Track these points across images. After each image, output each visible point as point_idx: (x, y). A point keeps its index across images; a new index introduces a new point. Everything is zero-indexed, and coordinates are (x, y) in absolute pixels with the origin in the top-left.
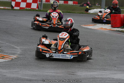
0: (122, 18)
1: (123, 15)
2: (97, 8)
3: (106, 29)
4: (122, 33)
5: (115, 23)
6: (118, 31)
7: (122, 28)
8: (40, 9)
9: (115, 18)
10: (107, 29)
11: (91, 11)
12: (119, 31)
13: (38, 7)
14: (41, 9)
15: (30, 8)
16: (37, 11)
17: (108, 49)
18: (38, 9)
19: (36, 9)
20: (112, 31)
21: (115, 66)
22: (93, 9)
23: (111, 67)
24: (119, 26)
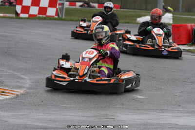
0: (189, 30)
1: (191, 26)
4: (190, 54)
5: (178, 38)
7: (190, 46)
8: (60, 16)
9: (179, 30)
11: (141, 20)
12: (184, 50)
13: (57, 14)
14: (62, 16)
15: (45, 16)
16: (55, 19)
17: (168, 79)
18: (57, 17)
19: (54, 16)
21: (180, 106)
22: (145, 16)
23: (172, 106)
24: (185, 43)
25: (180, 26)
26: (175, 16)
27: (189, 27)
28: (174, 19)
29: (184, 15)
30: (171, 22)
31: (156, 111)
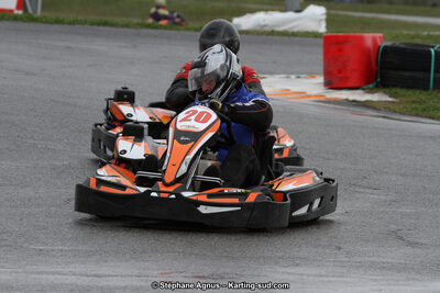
0: (369, 50)
1: (374, 40)
2: (266, 10)
3: (302, 94)
4: (370, 112)
5: (340, 72)
6: (354, 101)
7: (371, 91)
8: (30, 10)
9: (340, 50)
10: (309, 96)
11: (244, 22)
12: (355, 103)
13: (21, 4)
14: (35, 11)
16: (16, 18)
18: (20, 12)
19: (11, 11)
20: (329, 101)
21: (340, 248)
22: (253, 11)
23: (320, 250)
24: (357, 85)
25: (346, 39)
26: (333, 12)
27: (369, 43)
28: (330, 21)
29: (356, 10)
30: (322, 29)
31: (277, 263)
